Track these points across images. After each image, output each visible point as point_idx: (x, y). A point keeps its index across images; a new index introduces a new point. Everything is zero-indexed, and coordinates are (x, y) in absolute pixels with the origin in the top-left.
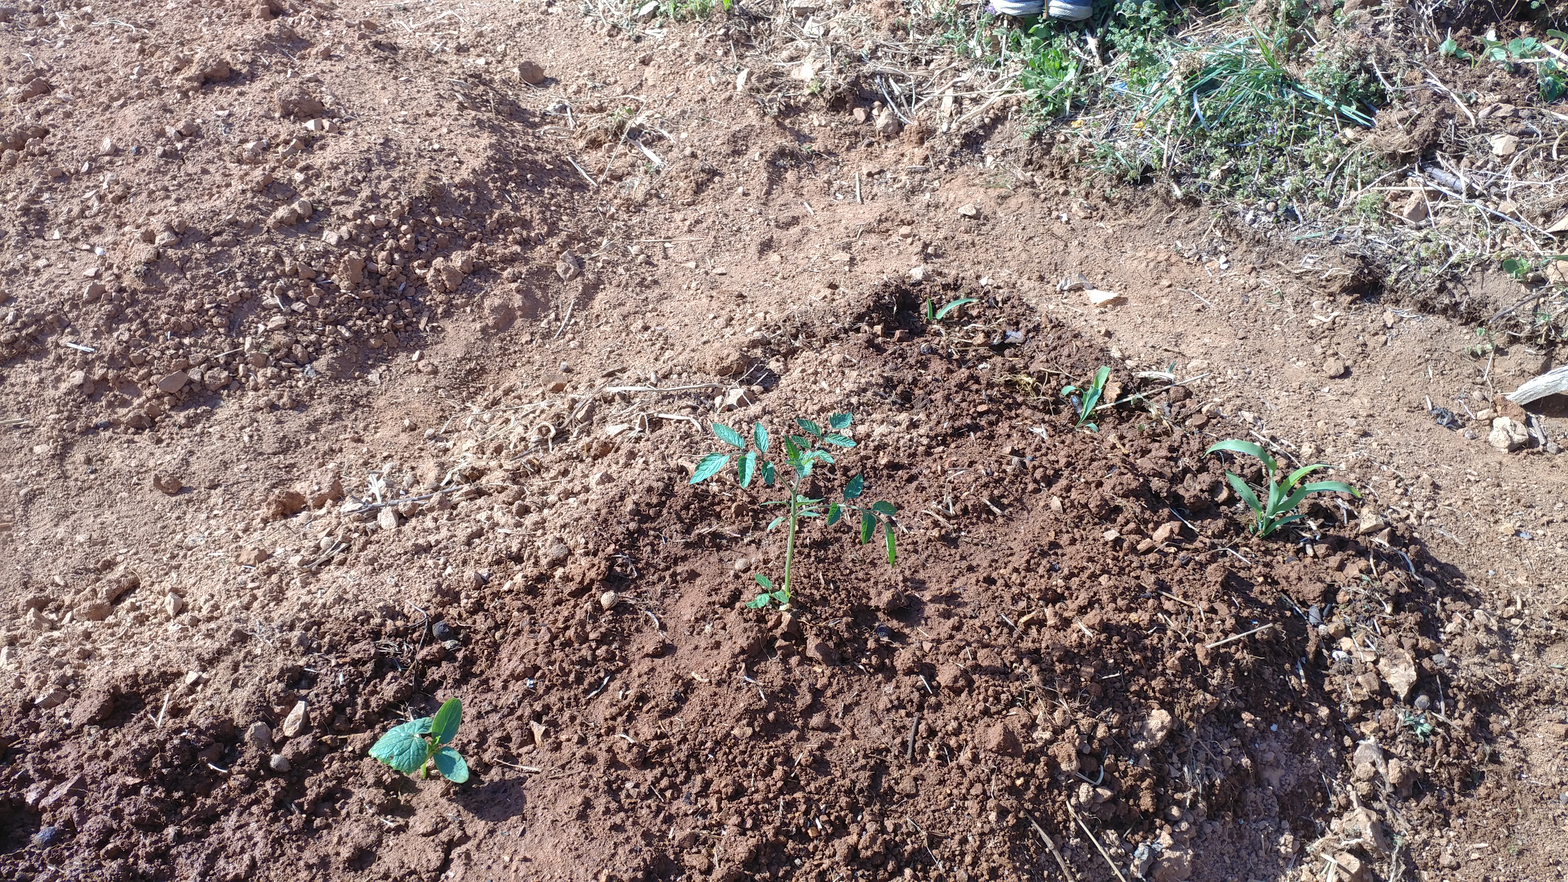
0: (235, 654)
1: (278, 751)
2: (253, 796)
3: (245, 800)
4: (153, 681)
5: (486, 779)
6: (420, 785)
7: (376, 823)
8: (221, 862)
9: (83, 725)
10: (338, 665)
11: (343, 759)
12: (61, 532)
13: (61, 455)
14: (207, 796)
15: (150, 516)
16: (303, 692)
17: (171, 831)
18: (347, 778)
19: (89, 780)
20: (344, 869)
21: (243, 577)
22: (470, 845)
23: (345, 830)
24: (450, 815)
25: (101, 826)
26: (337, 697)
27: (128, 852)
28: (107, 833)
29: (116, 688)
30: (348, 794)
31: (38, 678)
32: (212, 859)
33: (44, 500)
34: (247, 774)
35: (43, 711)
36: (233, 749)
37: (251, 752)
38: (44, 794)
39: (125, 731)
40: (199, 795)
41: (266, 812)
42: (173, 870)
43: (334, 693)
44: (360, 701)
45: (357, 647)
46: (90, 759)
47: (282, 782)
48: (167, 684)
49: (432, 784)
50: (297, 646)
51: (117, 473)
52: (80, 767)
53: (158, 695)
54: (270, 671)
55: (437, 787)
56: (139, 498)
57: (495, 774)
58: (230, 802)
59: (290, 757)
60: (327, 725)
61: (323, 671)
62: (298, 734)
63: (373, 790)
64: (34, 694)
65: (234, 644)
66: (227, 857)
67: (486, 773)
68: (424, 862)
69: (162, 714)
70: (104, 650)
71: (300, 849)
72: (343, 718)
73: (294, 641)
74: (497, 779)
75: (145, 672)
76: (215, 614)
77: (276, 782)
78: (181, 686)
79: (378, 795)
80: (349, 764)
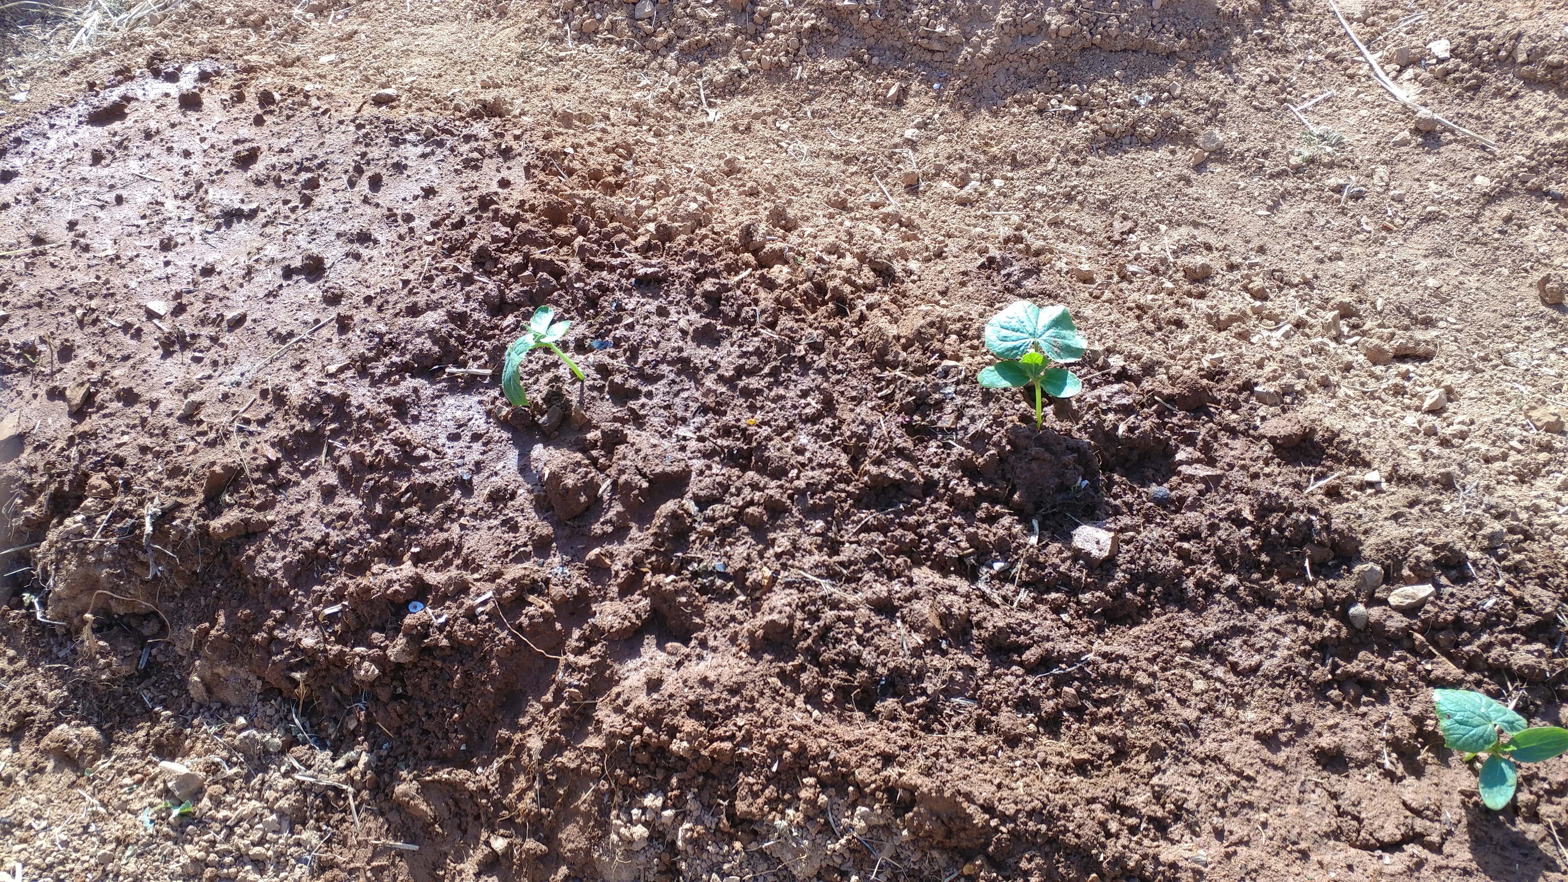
0: (1427, 491)
1: (1368, 605)
2: (1311, 618)
3: (1303, 615)
4: (1344, 451)
5: (1521, 825)
6: (1454, 760)
7: (1377, 748)
8: (1237, 642)
9: (1264, 437)
10: (1502, 590)
11: (1412, 668)
12: (1423, 264)
13: (1490, 199)
14: (1283, 581)
15: (1507, 308)
16: (1443, 580)
17: (1231, 579)
18: (1398, 686)
19: (1223, 483)
20: (1312, 752)
21: (1516, 431)
22: (1432, 857)
23: (1346, 724)
24: (1448, 815)
25: (1195, 524)
26: (1468, 615)
27: (1193, 563)
28: (1194, 534)
29: (1313, 431)
30: (1383, 699)
31: (1275, 371)
32: (1235, 631)
33: (1438, 227)
34: (1325, 598)
35: (1253, 400)
36: (1337, 567)
37: (1346, 584)
38: (1190, 462)
39: (1284, 470)
40: (1278, 574)
41: (1306, 642)
42: (1204, 609)
43: (1468, 608)
44: (1485, 638)
45: (1539, 591)
46: (1243, 467)
47: (1344, 632)
48: (1351, 463)
49: (1465, 773)
50: (1484, 537)
51: (1522, 247)
52: (1231, 466)
53: (1336, 466)
54: (1435, 534)
55: (1466, 781)
56: (1514, 283)
57: (1533, 831)
58: (1291, 605)
59: (1372, 620)
60: (1431, 628)
61: (1482, 581)
62: (1398, 609)
63: (1406, 721)
64: (1261, 380)
65: (1436, 482)
66: (1245, 642)
67: (1526, 820)
68: (1377, 823)
69: (1321, 483)
70: (1341, 393)
71: (1298, 697)
72: (1453, 636)
73: (1486, 531)
74: (1530, 836)
75: (1346, 438)
76: (1456, 441)
77: (1339, 628)
78: (1360, 476)
79: (1405, 729)
80: (1412, 677)
